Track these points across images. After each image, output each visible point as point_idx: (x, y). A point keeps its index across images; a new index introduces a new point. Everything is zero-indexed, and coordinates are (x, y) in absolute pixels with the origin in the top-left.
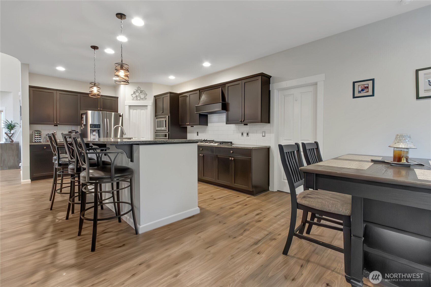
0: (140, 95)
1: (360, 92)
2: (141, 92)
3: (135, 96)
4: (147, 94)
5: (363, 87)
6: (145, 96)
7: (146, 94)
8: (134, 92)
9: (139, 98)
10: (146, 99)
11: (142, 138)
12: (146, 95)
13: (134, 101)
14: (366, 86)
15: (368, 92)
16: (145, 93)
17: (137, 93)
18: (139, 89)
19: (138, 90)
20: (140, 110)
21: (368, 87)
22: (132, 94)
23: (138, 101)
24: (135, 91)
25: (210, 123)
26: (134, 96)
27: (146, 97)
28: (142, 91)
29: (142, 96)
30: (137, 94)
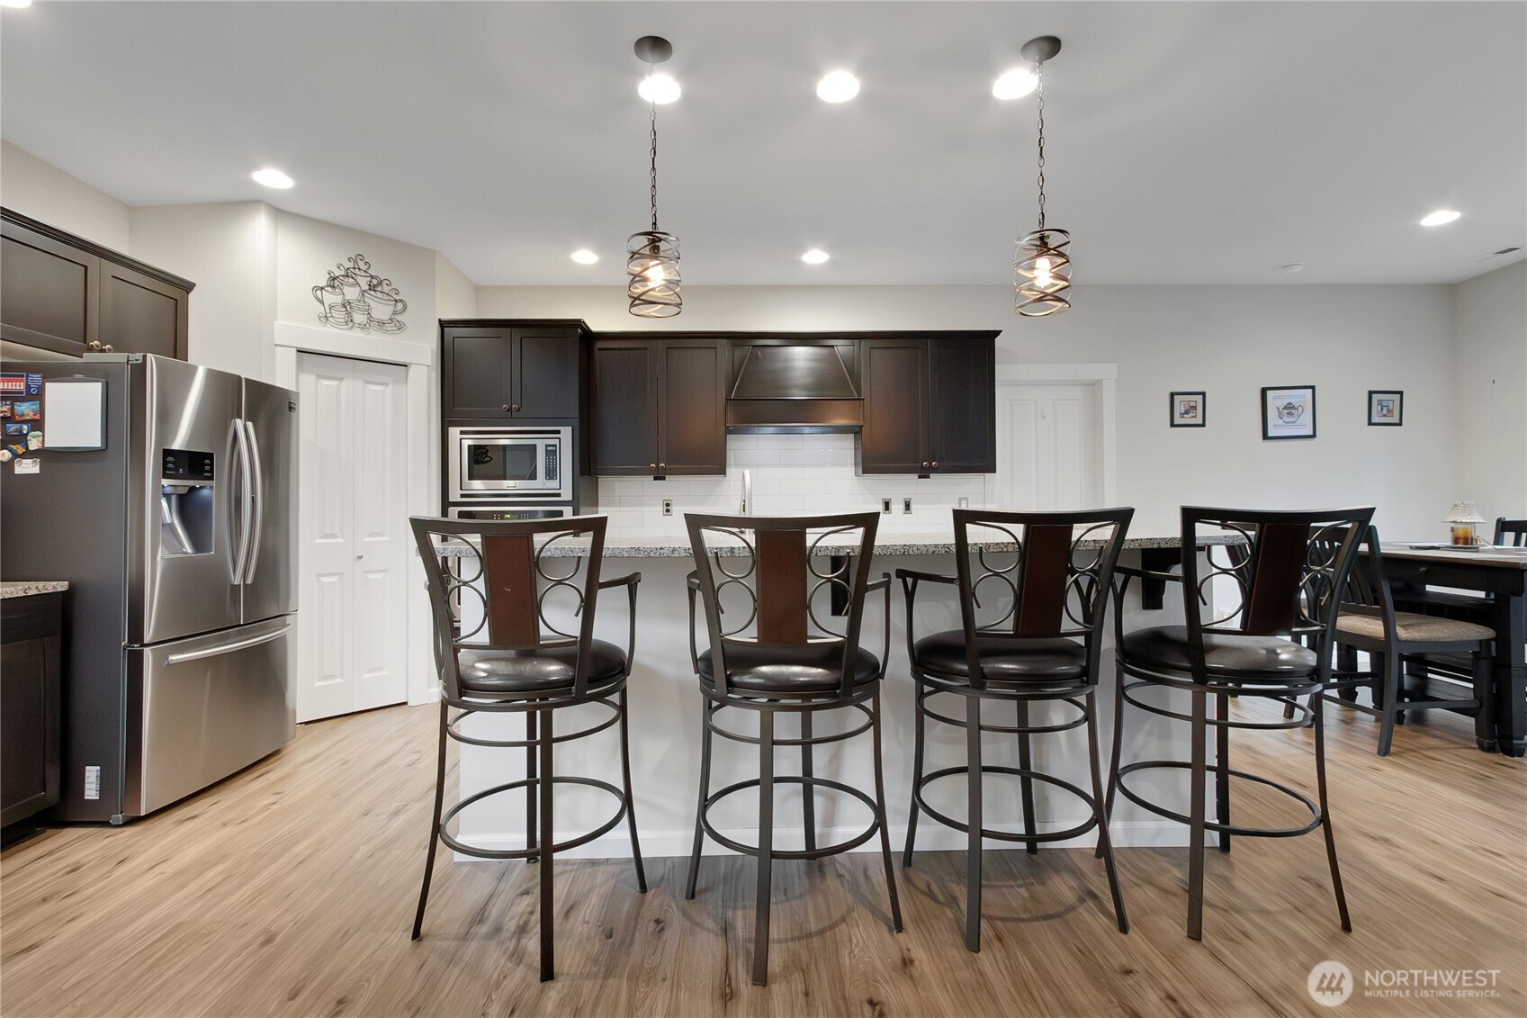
0: (366, 300)
1: (1182, 415)
2: (372, 288)
3: (339, 299)
4: (405, 307)
5: (1188, 408)
6: (395, 313)
7: (401, 301)
8: (334, 279)
9: (359, 318)
10: (401, 327)
11: (372, 535)
12: (400, 305)
13: (329, 329)
14: (1193, 404)
15: (1195, 417)
16: (397, 297)
17: (352, 285)
18: (363, 267)
19: (357, 271)
20: (359, 384)
21: (1194, 408)
22: (322, 288)
23: (357, 333)
24: (337, 273)
25: (737, 465)
26: (331, 298)
27: (399, 318)
28: (380, 283)
29: (381, 310)
30: (351, 293)
